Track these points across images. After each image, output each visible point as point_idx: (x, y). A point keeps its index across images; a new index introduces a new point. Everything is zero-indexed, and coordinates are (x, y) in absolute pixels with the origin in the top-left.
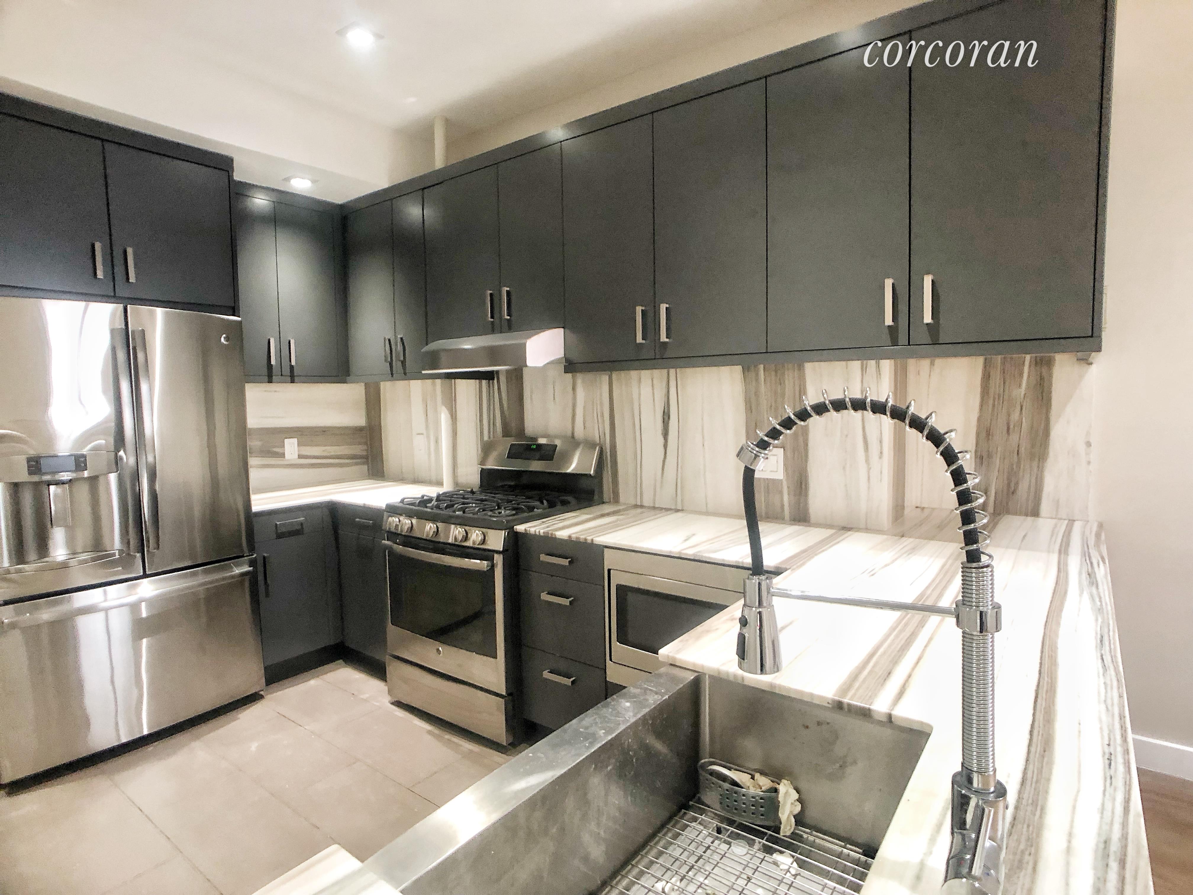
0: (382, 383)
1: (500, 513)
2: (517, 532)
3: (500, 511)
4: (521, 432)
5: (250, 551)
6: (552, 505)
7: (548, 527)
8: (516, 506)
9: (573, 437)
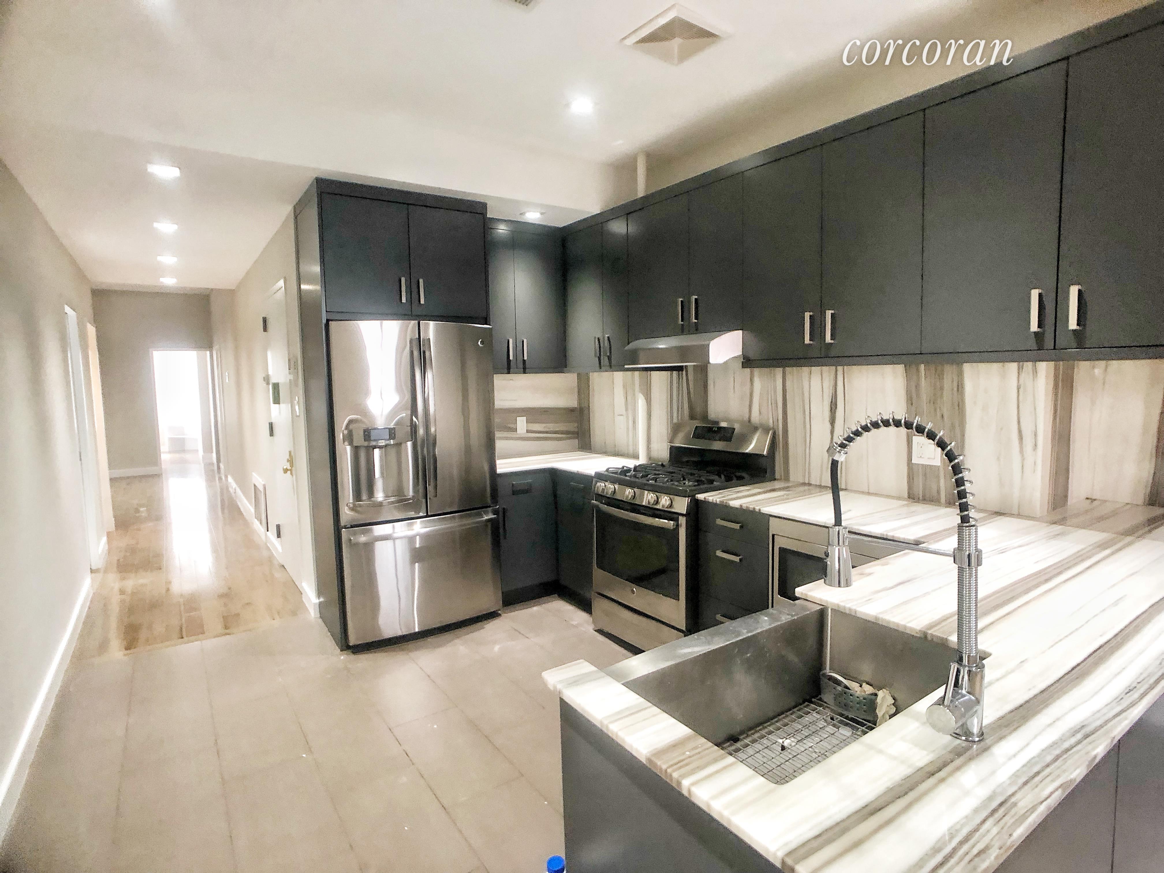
0: (591, 374)
1: (684, 484)
2: (698, 500)
3: (684, 482)
4: (705, 417)
5: (493, 503)
6: (729, 479)
7: (723, 497)
8: (697, 478)
9: (749, 421)
